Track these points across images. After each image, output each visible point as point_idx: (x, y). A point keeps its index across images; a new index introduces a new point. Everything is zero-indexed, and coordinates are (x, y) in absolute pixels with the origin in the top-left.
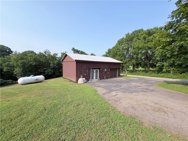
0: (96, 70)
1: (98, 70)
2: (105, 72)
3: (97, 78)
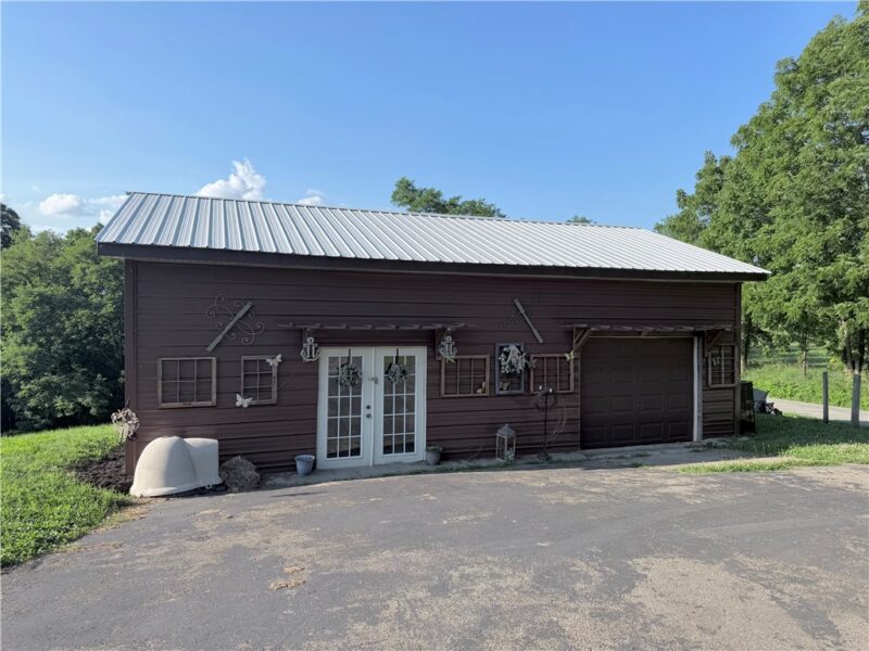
1: (420, 354)
3: (410, 447)
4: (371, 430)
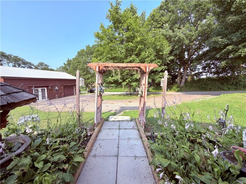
0: (42, 88)
2: (56, 90)
3: (45, 99)
4: (40, 97)
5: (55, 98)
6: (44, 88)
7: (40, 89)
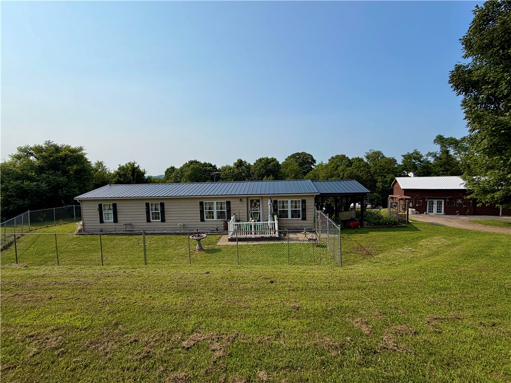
0: (438, 200)
1: (443, 201)
2: (458, 204)
3: (441, 213)
4: (435, 210)
5: (455, 214)
6: (440, 200)
7: (435, 201)
